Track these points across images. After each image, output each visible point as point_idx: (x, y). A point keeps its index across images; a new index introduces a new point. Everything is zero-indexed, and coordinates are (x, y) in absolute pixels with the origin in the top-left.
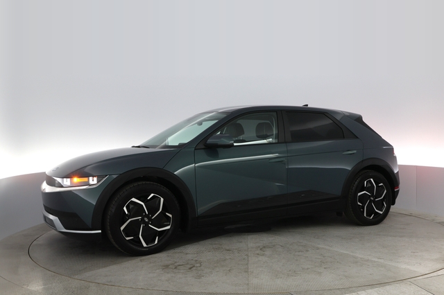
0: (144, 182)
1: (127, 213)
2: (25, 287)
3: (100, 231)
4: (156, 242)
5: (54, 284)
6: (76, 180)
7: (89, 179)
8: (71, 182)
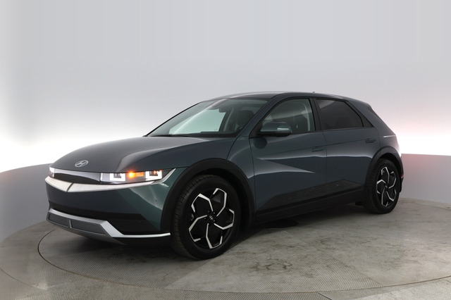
0: (208, 176)
1: (194, 211)
2: (35, 286)
3: (169, 234)
4: (221, 243)
5: (66, 283)
6: (132, 175)
7: (145, 175)
8: (126, 178)
